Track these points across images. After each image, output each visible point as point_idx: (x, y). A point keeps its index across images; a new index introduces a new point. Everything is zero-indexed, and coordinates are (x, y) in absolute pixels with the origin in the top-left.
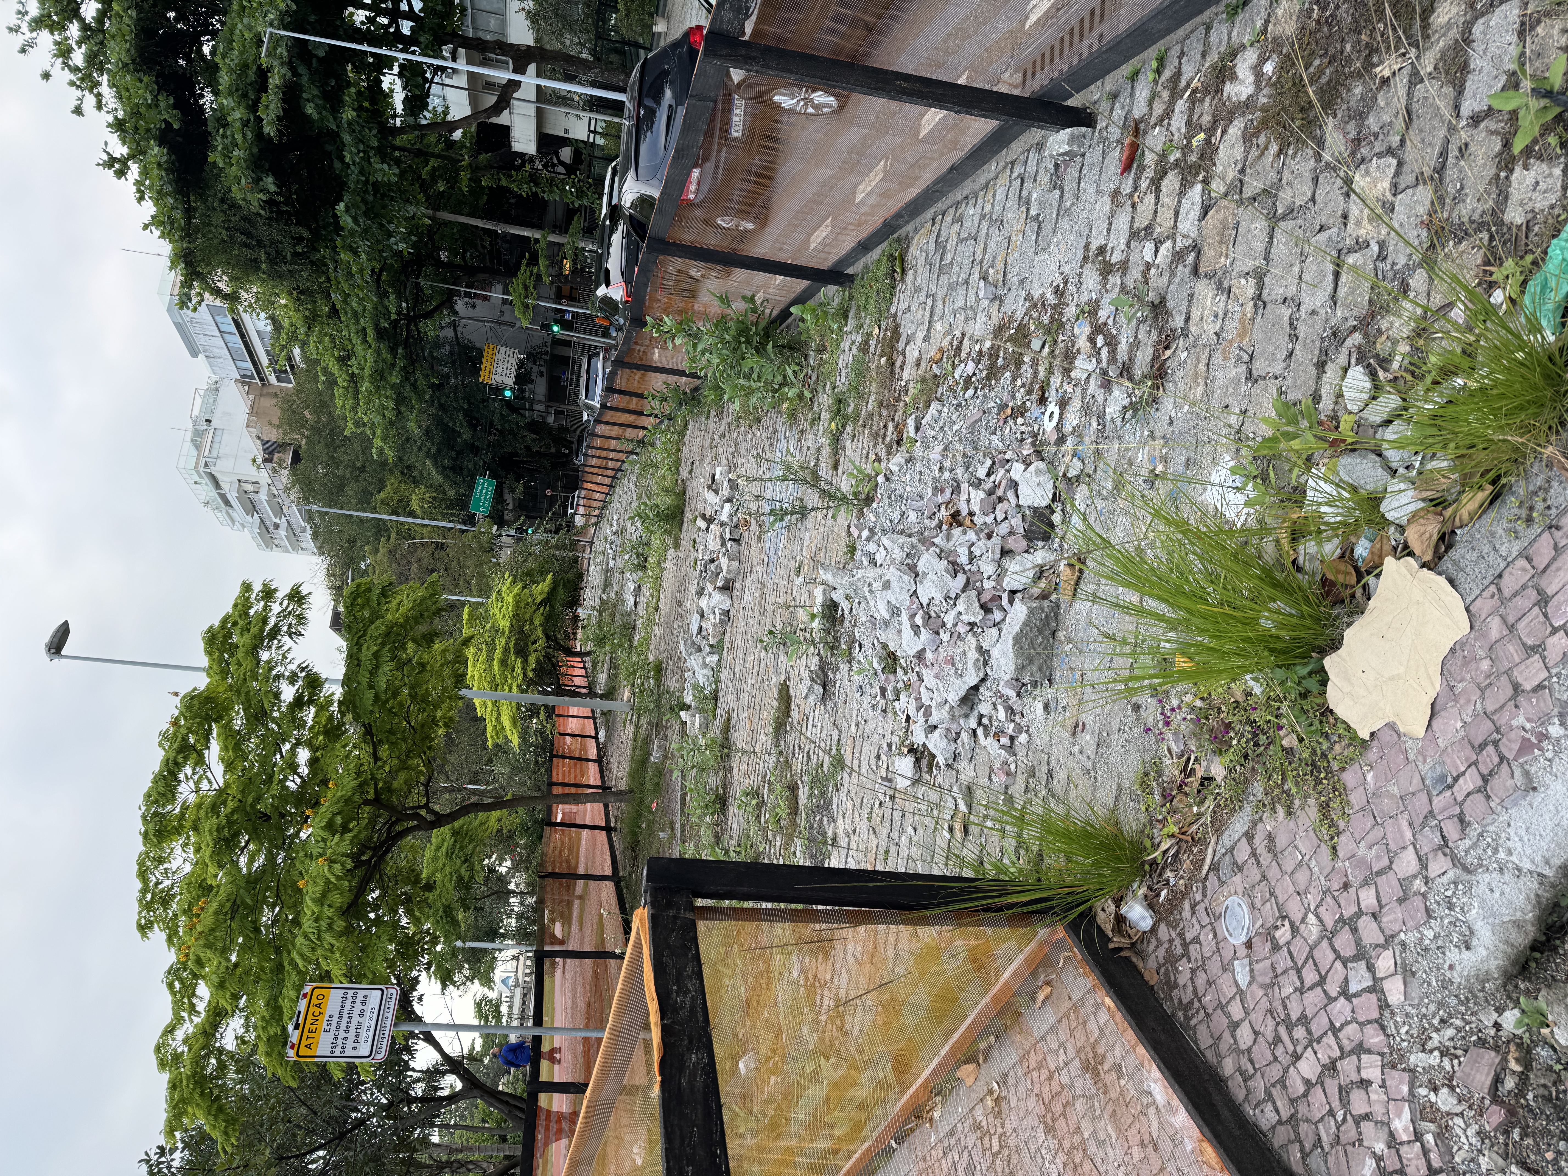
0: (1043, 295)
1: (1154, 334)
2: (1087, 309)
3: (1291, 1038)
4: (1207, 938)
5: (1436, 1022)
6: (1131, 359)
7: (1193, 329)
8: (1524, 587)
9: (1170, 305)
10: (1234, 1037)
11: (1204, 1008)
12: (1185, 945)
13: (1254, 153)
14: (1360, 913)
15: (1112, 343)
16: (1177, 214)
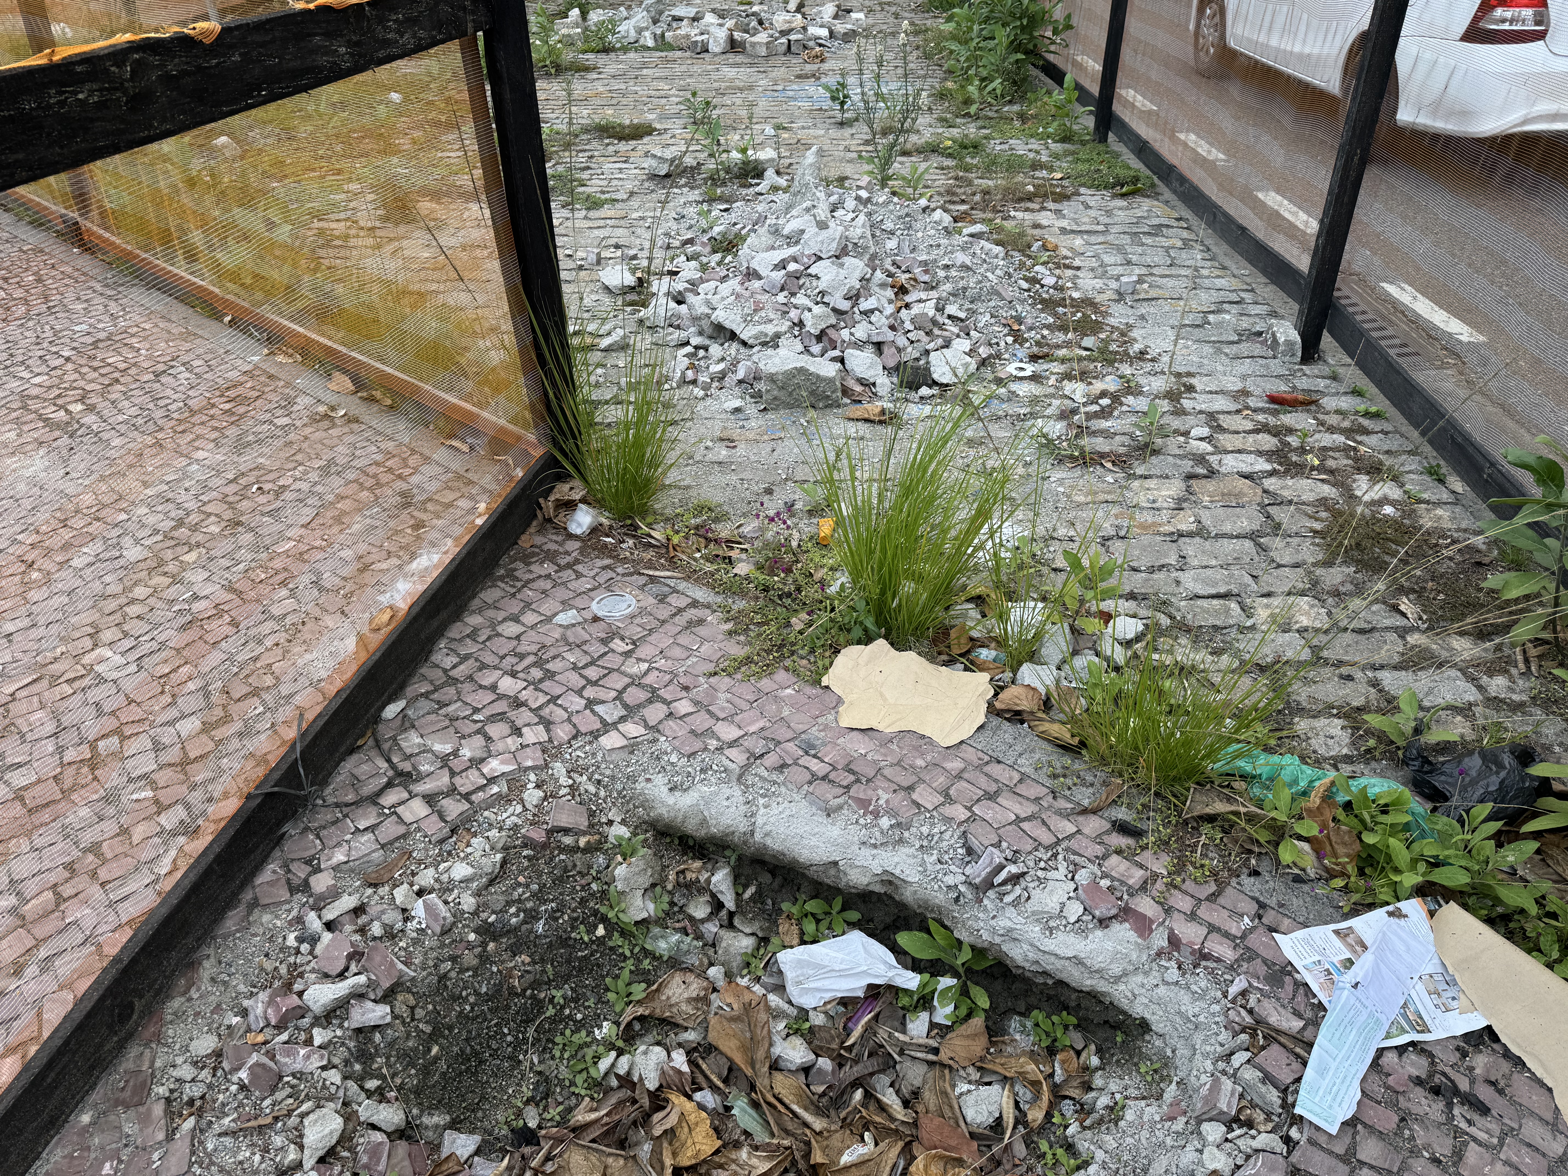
0: (1135, 340)
1: (1122, 450)
2: (1132, 384)
3: (528, 667)
4: (585, 584)
5: (596, 776)
6: (1094, 433)
7: (1136, 484)
8: (996, 781)
9: (1154, 460)
10: (505, 620)
11: (519, 591)
12: (569, 566)
13: (1310, 510)
14: (668, 703)
15: (1105, 413)
16: (1239, 451)
